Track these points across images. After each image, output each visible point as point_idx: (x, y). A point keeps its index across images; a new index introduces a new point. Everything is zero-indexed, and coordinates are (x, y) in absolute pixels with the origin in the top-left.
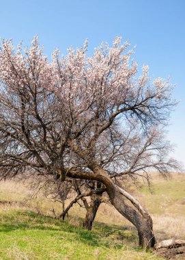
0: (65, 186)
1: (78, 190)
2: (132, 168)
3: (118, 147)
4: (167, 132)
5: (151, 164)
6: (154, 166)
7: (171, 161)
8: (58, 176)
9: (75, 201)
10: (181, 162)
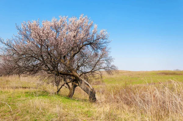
0: (59, 78)
1: (65, 80)
2: (93, 70)
3: (85, 60)
4: (110, 52)
5: (102, 68)
6: (104, 68)
7: (112, 66)
8: (56, 74)
9: (63, 85)
10: (117, 67)
